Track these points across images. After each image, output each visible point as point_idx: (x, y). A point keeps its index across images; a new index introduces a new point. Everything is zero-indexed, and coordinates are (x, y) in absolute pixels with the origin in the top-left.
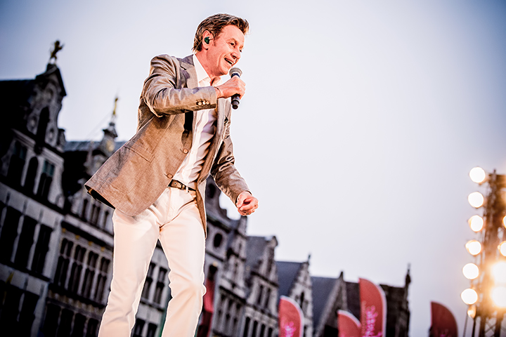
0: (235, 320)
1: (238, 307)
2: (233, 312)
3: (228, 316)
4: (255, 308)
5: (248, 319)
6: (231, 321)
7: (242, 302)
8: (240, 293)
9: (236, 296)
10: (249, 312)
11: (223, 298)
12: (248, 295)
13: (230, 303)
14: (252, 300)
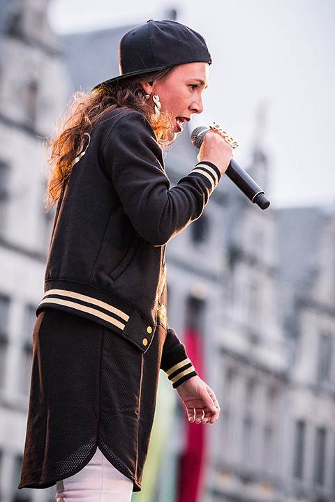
0: (269, 431)
1: (273, 393)
2: (260, 407)
3: (248, 422)
4: (316, 390)
5: (301, 425)
6: (258, 434)
7: (282, 380)
8: (273, 356)
9: (264, 369)
10: (301, 404)
11: (230, 374)
12: (294, 358)
13: (251, 385)
14: (305, 371)
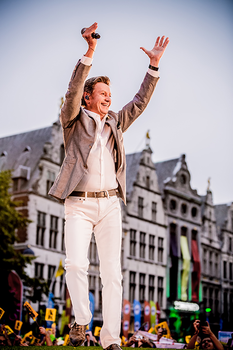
0: (216, 265)
1: (217, 255)
2: (213, 259)
3: (211, 263)
4: (228, 254)
5: (225, 263)
6: (213, 265)
7: (219, 251)
8: (216, 245)
9: (214, 248)
10: (225, 257)
11: (205, 251)
12: (222, 246)
13: (211, 253)
14: (225, 249)
